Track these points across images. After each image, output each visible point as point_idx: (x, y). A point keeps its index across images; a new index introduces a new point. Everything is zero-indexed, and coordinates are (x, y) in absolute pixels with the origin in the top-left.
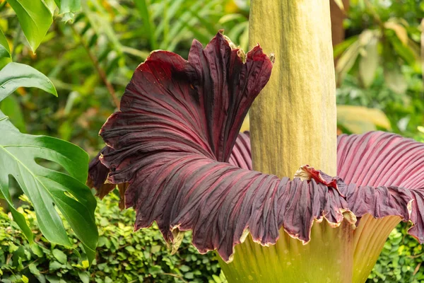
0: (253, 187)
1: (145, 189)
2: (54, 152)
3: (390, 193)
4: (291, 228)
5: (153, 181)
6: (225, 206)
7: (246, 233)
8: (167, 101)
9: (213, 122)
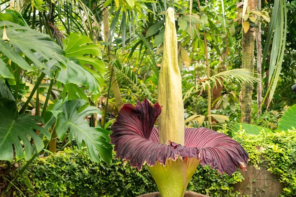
0: (150, 146)
1: (119, 146)
2: (100, 133)
3: (195, 149)
4: (161, 161)
5: (121, 144)
6: (140, 153)
7: (145, 162)
8: (130, 119)
9: (144, 125)
